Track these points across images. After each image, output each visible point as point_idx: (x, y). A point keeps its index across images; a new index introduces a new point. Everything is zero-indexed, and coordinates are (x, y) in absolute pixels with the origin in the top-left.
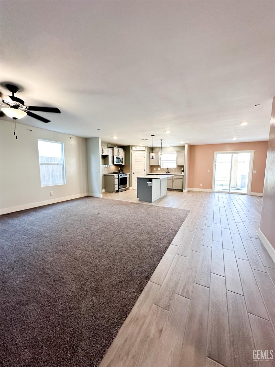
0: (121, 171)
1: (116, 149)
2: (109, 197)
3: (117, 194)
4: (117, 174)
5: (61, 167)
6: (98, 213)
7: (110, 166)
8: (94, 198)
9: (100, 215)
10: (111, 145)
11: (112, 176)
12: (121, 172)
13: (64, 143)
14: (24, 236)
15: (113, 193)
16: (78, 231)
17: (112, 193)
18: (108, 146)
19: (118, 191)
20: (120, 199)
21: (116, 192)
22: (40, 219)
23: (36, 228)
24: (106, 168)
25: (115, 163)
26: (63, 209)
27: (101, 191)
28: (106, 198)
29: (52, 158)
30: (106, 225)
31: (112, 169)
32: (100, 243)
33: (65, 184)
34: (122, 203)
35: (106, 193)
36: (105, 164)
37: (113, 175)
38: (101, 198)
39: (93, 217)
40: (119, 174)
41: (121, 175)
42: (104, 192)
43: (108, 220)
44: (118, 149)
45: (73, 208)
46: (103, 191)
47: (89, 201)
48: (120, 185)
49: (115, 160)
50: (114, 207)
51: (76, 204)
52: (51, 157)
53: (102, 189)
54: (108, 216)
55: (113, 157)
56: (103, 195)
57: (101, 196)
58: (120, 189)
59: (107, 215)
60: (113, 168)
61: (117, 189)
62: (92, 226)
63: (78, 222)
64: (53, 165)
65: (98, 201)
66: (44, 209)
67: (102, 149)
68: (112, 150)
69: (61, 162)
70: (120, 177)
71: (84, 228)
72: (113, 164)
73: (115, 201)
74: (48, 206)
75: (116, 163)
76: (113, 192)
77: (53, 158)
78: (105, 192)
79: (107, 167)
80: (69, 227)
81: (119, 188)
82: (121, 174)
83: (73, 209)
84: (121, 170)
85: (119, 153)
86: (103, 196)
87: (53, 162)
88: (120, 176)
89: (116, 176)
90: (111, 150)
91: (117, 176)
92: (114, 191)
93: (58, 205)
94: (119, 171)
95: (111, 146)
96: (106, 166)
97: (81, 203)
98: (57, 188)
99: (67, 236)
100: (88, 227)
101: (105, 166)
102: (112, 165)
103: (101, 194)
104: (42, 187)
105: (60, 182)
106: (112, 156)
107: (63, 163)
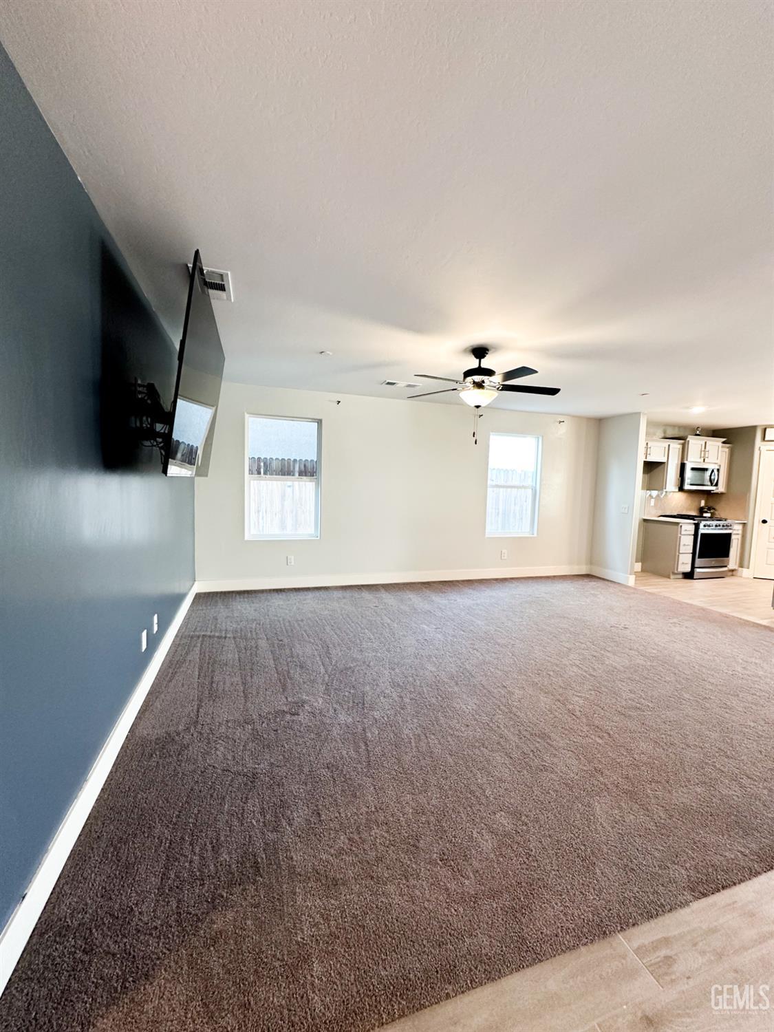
0: (706, 512)
1: (695, 443)
2: (659, 590)
3: (689, 584)
4: (692, 521)
5: (529, 492)
6: (622, 625)
7: (666, 495)
8: (607, 582)
9: (627, 632)
10: (677, 428)
11: (675, 527)
12: (708, 515)
13: (543, 437)
14: (463, 633)
15: (671, 580)
16: (572, 656)
17: (668, 580)
18: (665, 432)
19: (689, 576)
20: (696, 602)
21: (681, 576)
22: (482, 605)
23: (479, 622)
24: (653, 500)
25: (687, 487)
26: (530, 595)
27: (632, 567)
28: (649, 591)
29: (508, 472)
30: (649, 663)
31: (674, 503)
32: (634, 701)
33: (535, 535)
34: (704, 616)
35: (644, 574)
36: (649, 489)
37: (678, 524)
38: (630, 587)
39: (608, 633)
40: (701, 521)
41: (709, 526)
42: (640, 570)
43: (654, 651)
44: (703, 440)
45: (553, 599)
46: (638, 566)
47: (593, 589)
48: (699, 558)
49: (689, 474)
50: (675, 620)
51: (558, 588)
52: (506, 470)
53: (636, 562)
54: (656, 642)
55: (683, 466)
56: (636, 580)
57: (631, 581)
58: (698, 570)
59: (650, 637)
60: (677, 502)
61: (688, 569)
62: (608, 654)
63: (569, 635)
64: (509, 489)
65: (620, 594)
66: (488, 587)
67: (647, 444)
68: (680, 447)
69: (529, 482)
70: (702, 530)
71: (585, 652)
72: (681, 489)
73: (680, 603)
74: (495, 582)
75: (691, 485)
76: (672, 577)
77: (510, 472)
78: (642, 571)
79: (658, 496)
80: (549, 641)
81: (696, 566)
82: (708, 523)
83: (551, 600)
84: (709, 509)
85: (705, 454)
86: (635, 584)
87: (510, 483)
88: (701, 526)
89: (688, 527)
90: (676, 446)
91: (692, 528)
92: (674, 574)
93: (515, 583)
94: (701, 510)
95: (676, 433)
96: (654, 493)
97: (572, 589)
98: (519, 543)
99: (547, 658)
100: (595, 654)
101: (650, 495)
102: (677, 490)
103: (630, 574)
104: (488, 538)
105: (522, 529)
106: (680, 463)
107: (534, 485)
